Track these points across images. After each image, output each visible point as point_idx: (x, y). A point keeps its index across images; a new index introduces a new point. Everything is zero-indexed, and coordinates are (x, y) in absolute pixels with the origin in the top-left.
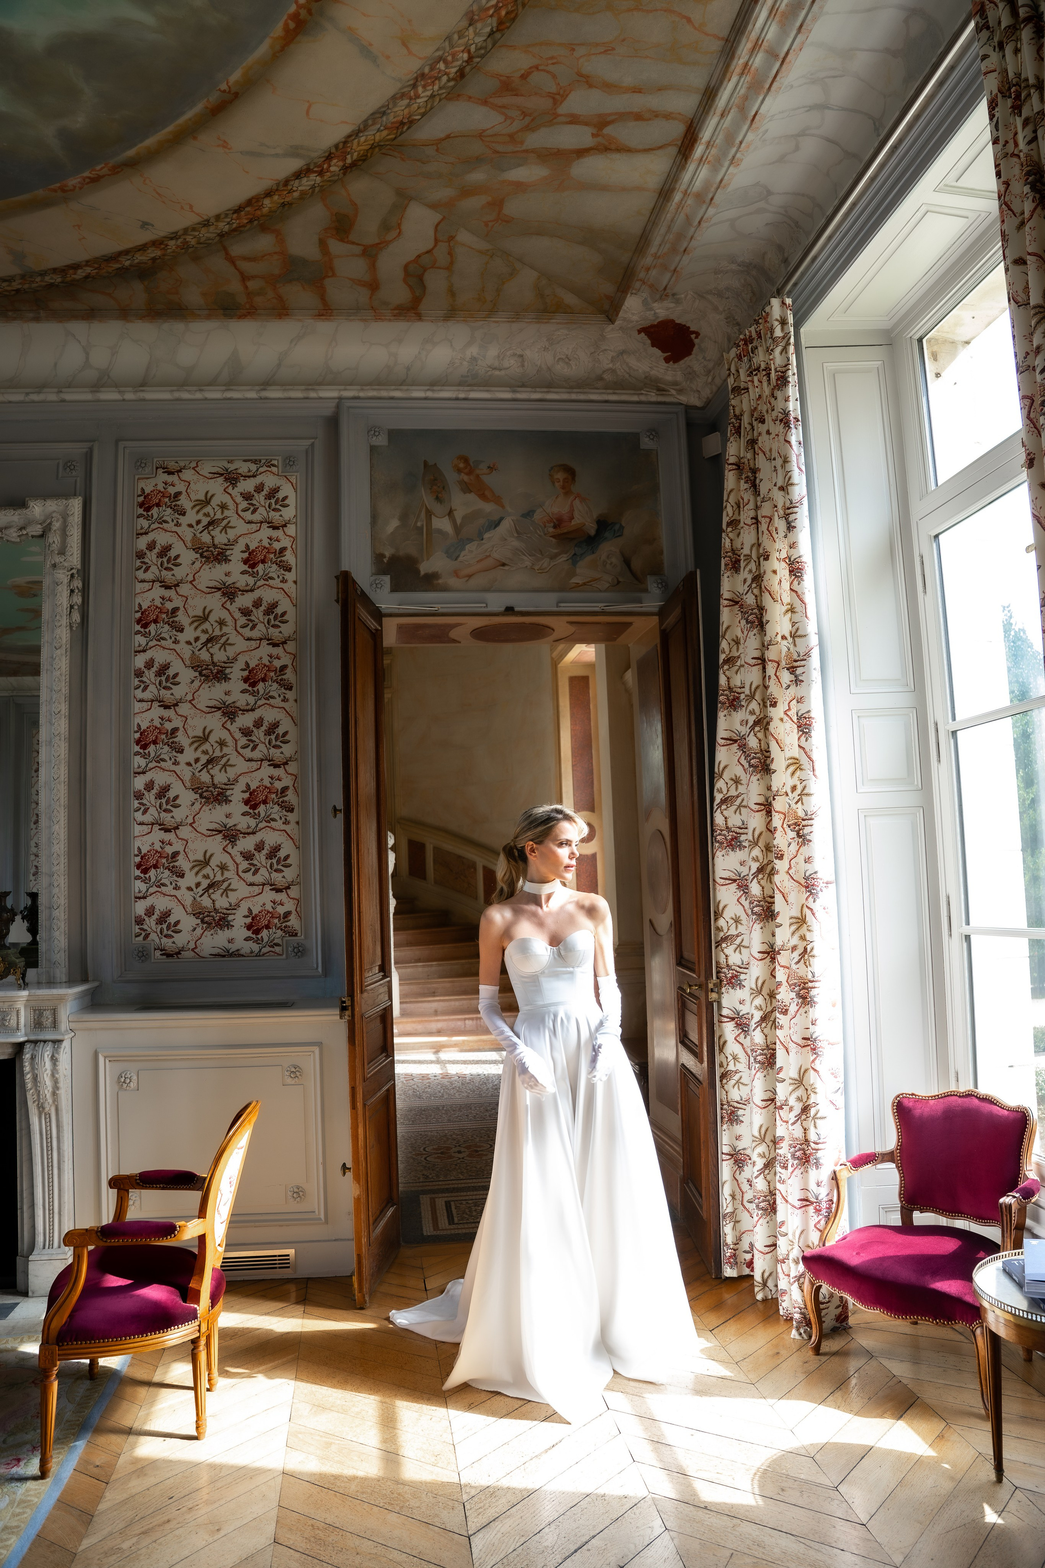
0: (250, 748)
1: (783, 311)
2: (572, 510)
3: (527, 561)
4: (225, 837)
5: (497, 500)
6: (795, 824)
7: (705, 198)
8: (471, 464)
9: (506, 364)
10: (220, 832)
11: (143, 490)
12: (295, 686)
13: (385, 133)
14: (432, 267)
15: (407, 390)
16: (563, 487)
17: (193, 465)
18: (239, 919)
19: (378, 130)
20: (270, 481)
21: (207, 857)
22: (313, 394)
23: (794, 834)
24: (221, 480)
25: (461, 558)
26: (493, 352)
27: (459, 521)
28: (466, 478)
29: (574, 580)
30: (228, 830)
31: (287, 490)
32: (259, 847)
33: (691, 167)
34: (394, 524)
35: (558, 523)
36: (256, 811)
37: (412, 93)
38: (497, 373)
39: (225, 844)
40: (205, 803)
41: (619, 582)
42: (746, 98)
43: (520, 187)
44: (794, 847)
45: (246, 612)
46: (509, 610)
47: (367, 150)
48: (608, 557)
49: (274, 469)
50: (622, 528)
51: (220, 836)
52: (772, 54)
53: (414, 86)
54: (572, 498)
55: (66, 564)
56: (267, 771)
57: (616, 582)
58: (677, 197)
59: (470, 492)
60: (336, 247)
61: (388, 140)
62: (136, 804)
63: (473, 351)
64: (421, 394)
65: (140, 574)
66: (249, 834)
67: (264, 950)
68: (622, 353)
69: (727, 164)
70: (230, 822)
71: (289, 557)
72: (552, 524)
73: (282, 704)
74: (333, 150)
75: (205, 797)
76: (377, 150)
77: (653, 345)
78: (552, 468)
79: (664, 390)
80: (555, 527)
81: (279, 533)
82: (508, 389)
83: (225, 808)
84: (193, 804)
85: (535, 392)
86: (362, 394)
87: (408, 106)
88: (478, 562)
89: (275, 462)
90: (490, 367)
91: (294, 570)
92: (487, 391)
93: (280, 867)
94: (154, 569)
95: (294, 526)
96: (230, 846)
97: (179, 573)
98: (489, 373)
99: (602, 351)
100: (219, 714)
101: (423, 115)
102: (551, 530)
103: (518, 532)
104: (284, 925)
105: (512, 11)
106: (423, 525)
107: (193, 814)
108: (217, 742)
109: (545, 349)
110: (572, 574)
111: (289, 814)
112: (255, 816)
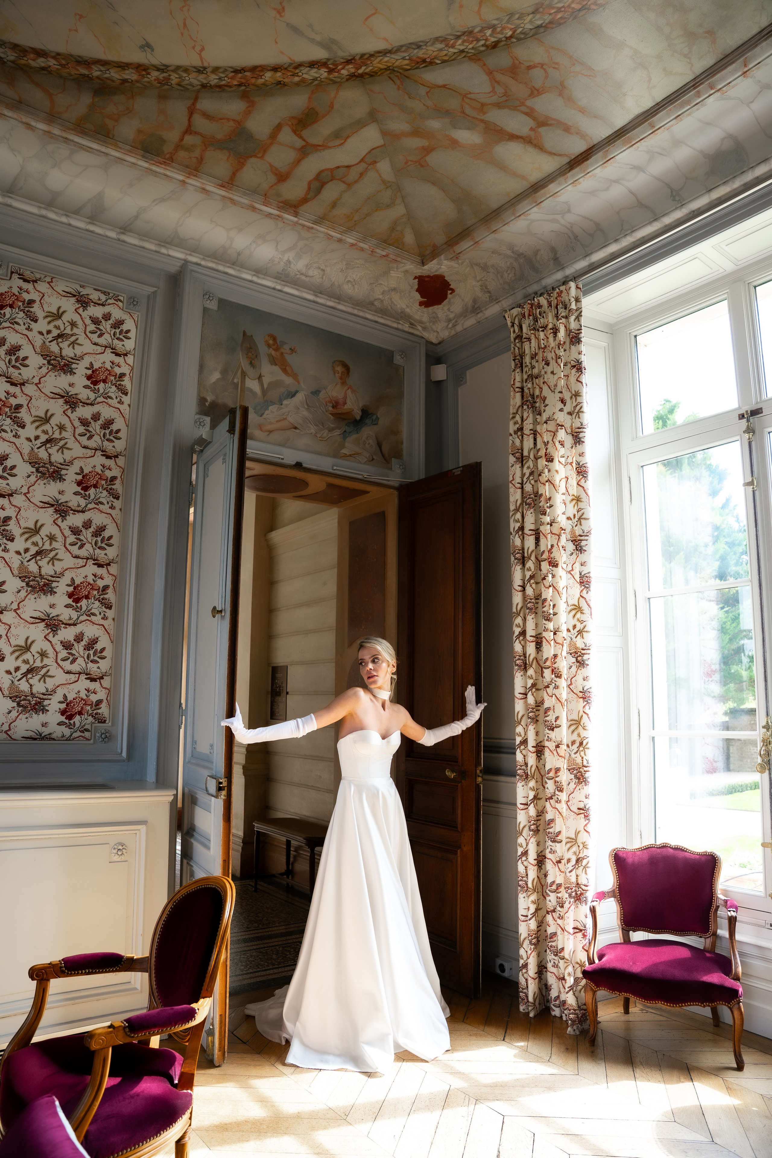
0: (78, 546)
2: (345, 397)
3: (313, 429)
4: (47, 626)
5: (295, 376)
8: (278, 343)
9: (311, 273)
10: (43, 620)
12: (121, 496)
13: (407, 62)
14: (340, 180)
15: (239, 270)
16: (341, 378)
17: (48, 280)
18: (54, 705)
19: (404, 58)
20: (116, 313)
21: (29, 643)
22: (163, 251)
24: (73, 300)
25: (265, 416)
27: (265, 386)
29: (344, 451)
30: (51, 619)
31: (129, 325)
32: (79, 638)
34: (216, 376)
35: (336, 405)
36: (79, 605)
37: (452, 42)
38: (303, 278)
39: (47, 632)
40: (31, 591)
41: (373, 459)
43: (454, 143)
45: (84, 423)
46: (298, 465)
47: (381, 69)
48: (367, 438)
49: (120, 304)
50: (377, 418)
51: (43, 624)
53: (458, 37)
54: (346, 388)
56: (91, 569)
57: (371, 459)
59: (276, 365)
60: (286, 135)
61: (403, 69)
64: (249, 277)
66: (70, 625)
67: (75, 735)
68: (394, 289)
70: (53, 613)
71: (126, 382)
72: (331, 405)
73: (110, 511)
74: (357, 58)
75: (31, 586)
76: (388, 72)
77: (417, 291)
78: (334, 361)
79: (413, 324)
80: (333, 407)
81: (119, 360)
82: (312, 292)
83: (50, 599)
84: (19, 591)
85: (330, 301)
86: (203, 263)
87: (441, 50)
88: (277, 421)
89: (122, 298)
90: (298, 271)
91: (129, 394)
93: (96, 658)
95: (132, 357)
96: (51, 635)
97: (26, 373)
98: (298, 276)
99: (379, 284)
100: (51, 510)
101: (444, 62)
102: (331, 409)
103: (308, 405)
105: (565, 18)
106: (238, 382)
107: (18, 601)
108: (47, 536)
109: (342, 271)
110: (343, 446)
111: (107, 610)
112: (77, 609)
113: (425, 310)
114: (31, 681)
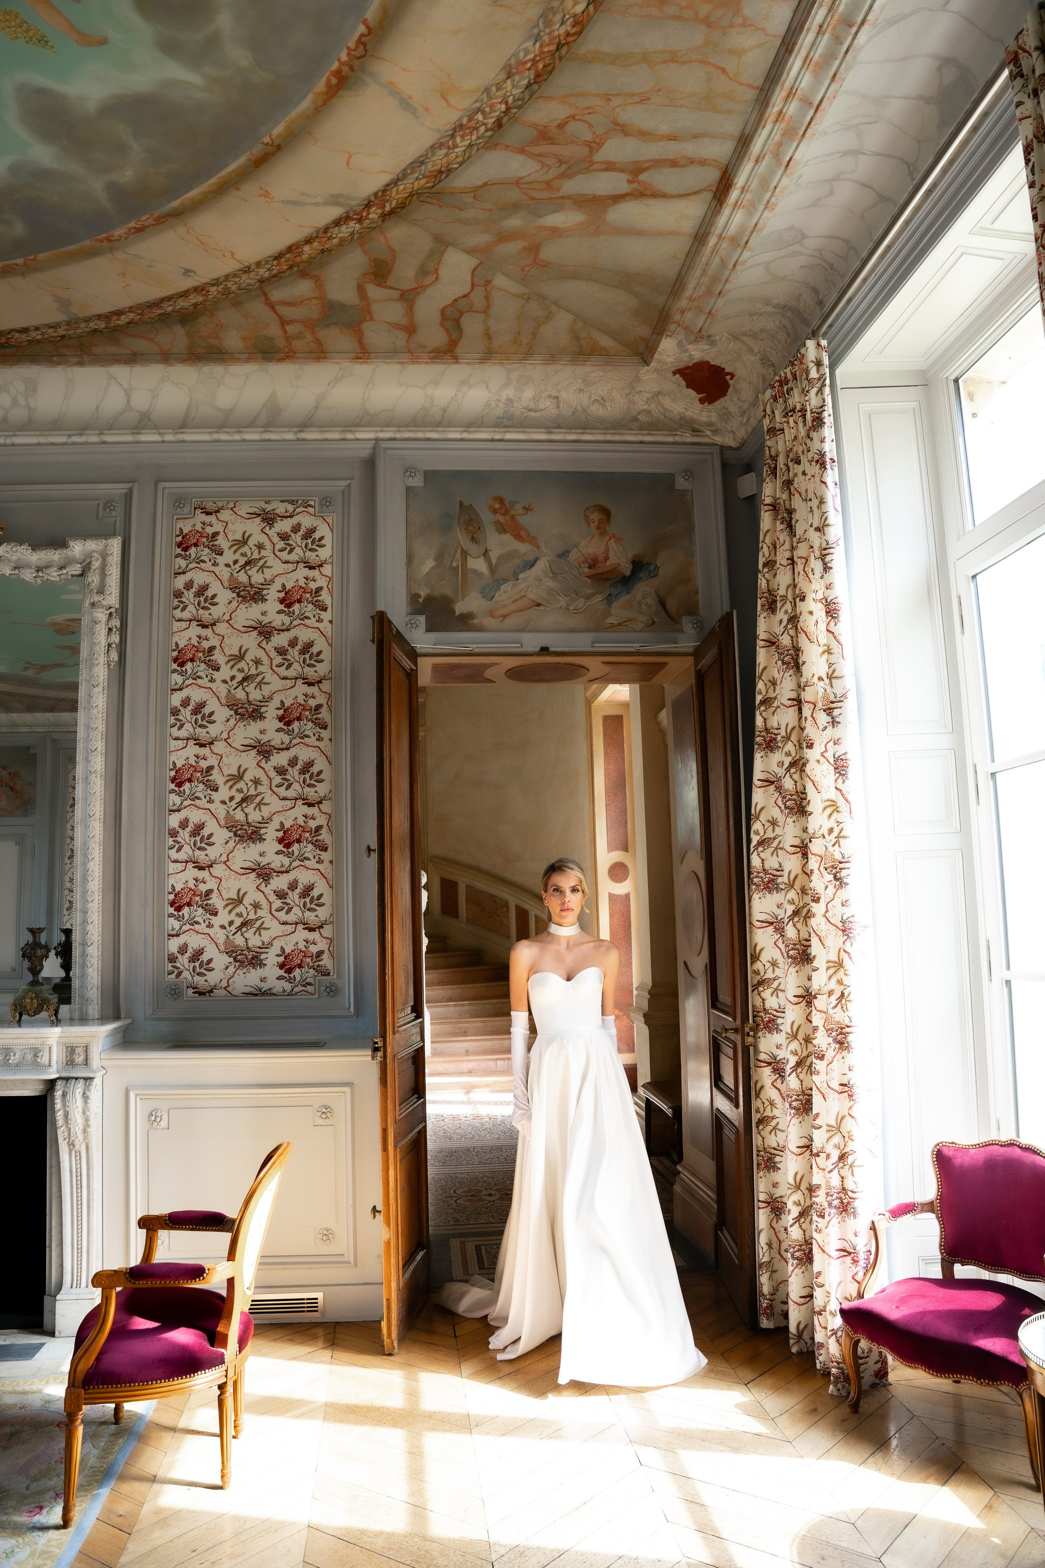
0: (285, 786)
1: (818, 353)
2: (607, 551)
3: (562, 602)
4: (259, 875)
5: (533, 541)
6: (833, 867)
7: (740, 242)
8: (507, 505)
9: (541, 405)
10: (254, 870)
11: (181, 530)
12: (329, 725)
13: (424, 181)
14: (469, 311)
15: (443, 431)
16: (598, 528)
17: (231, 505)
18: (272, 958)
19: (417, 179)
20: (307, 521)
21: (241, 895)
22: (350, 436)
23: (831, 877)
24: (258, 520)
25: (494, 600)
26: (528, 394)
27: (494, 562)
28: (501, 519)
29: (610, 620)
30: (262, 868)
31: (323, 530)
32: (293, 886)
33: (726, 211)
34: (430, 564)
35: (593, 563)
36: (290, 850)
37: (450, 143)
38: (533, 414)
39: (259, 882)
40: (239, 841)
41: (654, 623)
42: (780, 144)
43: (556, 232)
44: (831, 890)
45: (281, 651)
46: (544, 650)
47: (406, 198)
48: (643, 597)
49: (311, 510)
50: (657, 568)
51: (254, 875)
52: (806, 102)
53: (453, 136)
54: (607, 538)
55: (104, 603)
56: (301, 809)
57: (651, 622)
58: (712, 241)
59: (506, 532)
60: (374, 291)
61: (427, 188)
62: (170, 841)
63: (509, 392)
64: (457, 436)
65: (178, 613)
66: (282, 872)
67: (297, 989)
68: (658, 393)
69: (761, 208)
70: (264, 861)
71: (325, 597)
72: (587, 565)
73: (317, 743)
74: (372, 198)
75: (239, 836)
76: (415, 197)
77: (688, 387)
78: (587, 508)
79: (699, 431)
80: (590, 567)
81: (315, 573)
82: (544, 430)
83: (259, 847)
84: (227, 842)
85: (570, 433)
86: (398, 436)
87: (447, 155)
88: (513, 602)
89: (312, 503)
90: (525, 408)
91: (329, 609)
92: (523, 432)
93: (313, 906)
94: (191, 608)
95: (330, 566)
96: (263, 885)
97: (216, 612)
98: (525, 415)
99: (637, 392)
100: (253, 753)
101: (461, 164)
102: (586, 570)
103: (553, 573)
104: (316, 964)
105: (549, 64)
106: (458, 566)
107: (227, 853)
108: (251, 780)
109: (581, 390)
110: (607, 614)
111: (322, 853)
112: (289, 855)
113: (711, 406)
114: (246, 935)
